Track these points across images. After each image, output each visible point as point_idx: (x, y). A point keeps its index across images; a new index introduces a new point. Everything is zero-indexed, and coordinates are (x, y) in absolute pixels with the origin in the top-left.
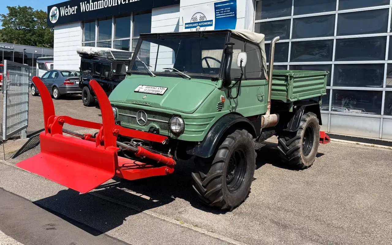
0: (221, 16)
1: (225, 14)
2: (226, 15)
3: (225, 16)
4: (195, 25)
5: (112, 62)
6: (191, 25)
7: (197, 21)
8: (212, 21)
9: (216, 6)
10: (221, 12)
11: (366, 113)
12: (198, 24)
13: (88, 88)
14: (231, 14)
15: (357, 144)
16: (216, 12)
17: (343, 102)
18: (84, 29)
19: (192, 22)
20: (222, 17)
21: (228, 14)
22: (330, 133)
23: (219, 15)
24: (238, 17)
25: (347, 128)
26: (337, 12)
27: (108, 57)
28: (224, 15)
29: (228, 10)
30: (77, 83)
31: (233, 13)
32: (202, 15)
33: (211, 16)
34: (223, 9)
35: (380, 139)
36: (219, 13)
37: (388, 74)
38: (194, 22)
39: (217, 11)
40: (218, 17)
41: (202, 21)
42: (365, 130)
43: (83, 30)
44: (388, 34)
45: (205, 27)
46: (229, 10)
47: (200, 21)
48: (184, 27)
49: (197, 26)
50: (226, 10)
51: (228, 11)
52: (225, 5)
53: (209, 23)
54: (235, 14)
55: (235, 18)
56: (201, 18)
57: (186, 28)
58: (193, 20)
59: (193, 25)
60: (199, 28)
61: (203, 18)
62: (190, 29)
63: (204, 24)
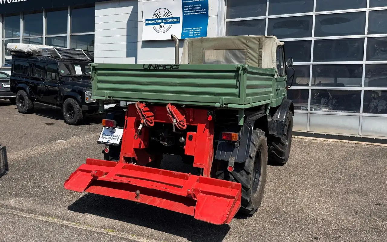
0: (189, 13)
1: (194, 11)
2: (196, 12)
3: (195, 13)
4: (158, 21)
5: (59, 62)
6: (153, 22)
7: (160, 18)
8: (179, 18)
9: (184, 2)
10: (190, 9)
11: (345, 112)
12: (163, 21)
13: (25, 92)
14: (202, 11)
15: (341, 142)
16: (183, 8)
17: (322, 101)
18: (4, 22)
19: (154, 18)
20: (191, 14)
21: (199, 10)
22: (309, 132)
23: (187, 11)
24: (209, 15)
25: (326, 126)
26: (314, 13)
27: (51, 56)
28: (193, 12)
30: (4, 86)
31: (205, 10)
32: (167, 11)
33: (178, 12)
34: (192, 6)
35: (360, 136)
36: (187, 9)
37: (366, 74)
38: (157, 18)
39: (184, 7)
40: (186, 14)
41: (166, 17)
42: (345, 128)
43: (3, 24)
44: (366, 36)
45: (171, 25)
46: (199, 6)
47: (164, 17)
48: (145, 24)
49: (161, 23)
50: (196, 7)
51: (198, 8)
52: (195, 1)
53: (175, 20)
54: (207, 11)
55: (206, 15)
56: (166, 14)
57: (147, 24)
58: (156, 16)
59: (156, 22)
60: (164, 25)
61: (169, 15)
62: (152, 26)
63: (170, 20)
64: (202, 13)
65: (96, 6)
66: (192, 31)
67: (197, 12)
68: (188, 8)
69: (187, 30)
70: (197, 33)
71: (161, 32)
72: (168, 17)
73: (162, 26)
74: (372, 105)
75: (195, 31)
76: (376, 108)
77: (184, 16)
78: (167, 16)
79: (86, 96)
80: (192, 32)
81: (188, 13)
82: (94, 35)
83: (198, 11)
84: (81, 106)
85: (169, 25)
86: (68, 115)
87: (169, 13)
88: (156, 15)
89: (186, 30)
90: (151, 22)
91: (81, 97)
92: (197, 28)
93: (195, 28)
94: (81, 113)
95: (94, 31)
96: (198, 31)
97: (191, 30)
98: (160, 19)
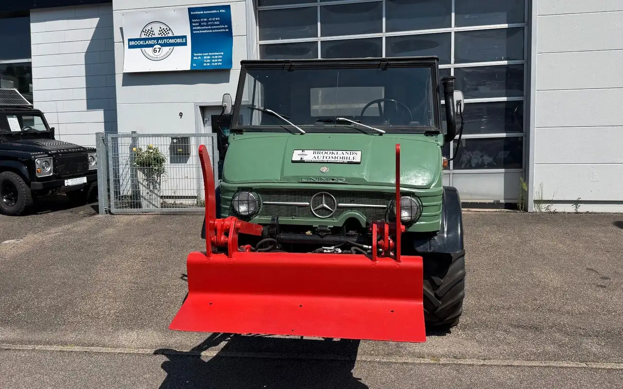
0: (202, 30)
1: (210, 27)
2: (212, 29)
3: (211, 31)
4: (151, 42)
6: (141, 43)
7: (153, 36)
8: (185, 37)
9: (192, 13)
10: (202, 24)
12: (158, 42)
14: (222, 28)
16: (191, 23)
19: (143, 37)
20: (205, 31)
21: (218, 27)
23: (198, 28)
24: (234, 34)
26: (384, 35)
28: (209, 29)
29: (215, 21)
31: (226, 26)
32: (163, 27)
33: (183, 29)
34: (205, 20)
36: (197, 24)
38: (147, 37)
39: (193, 21)
40: (196, 32)
41: (163, 36)
44: (452, 65)
45: (172, 47)
46: (217, 21)
47: (160, 36)
48: (126, 46)
49: (155, 45)
50: (212, 21)
51: (216, 23)
52: (209, 12)
53: (179, 41)
54: (230, 28)
55: (229, 35)
56: (163, 31)
57: (130, 47)
58: (146, 34)
59: (147, 42)
60: (160, 48)
61: (167, 32)
62: (140, 49)
63: (170, 41)
64: (221, 30)
65: (32, 16)
66: (209, 57)
67: (214, 29)
68: (200, 22)
69: (200, 56)
70: (216, 60)
71: (155, 59)
72: (166, 36)
73: (158, 50)
74: (465, 158)
75: (213, 57)
76: (469, 161)
77: (193, 35)
78: (165, 34)
79: (37, 166)
80: (208, 59)
81: (199, 30)
82: (30, 63)
83: (215, 27)
84: (28, 184)
85: (169, 47)
86: (5, 200)
87: (168, 29)
88: (146, 32)
89: (198, 56)
90: (137, 43)
91: (29, 169)
92: (216, 54)
93: (213, 54)
94: (30, 195)
95: (31, 58)
96: (218, 59)
97: (207, 56)
98: (154, 39)
